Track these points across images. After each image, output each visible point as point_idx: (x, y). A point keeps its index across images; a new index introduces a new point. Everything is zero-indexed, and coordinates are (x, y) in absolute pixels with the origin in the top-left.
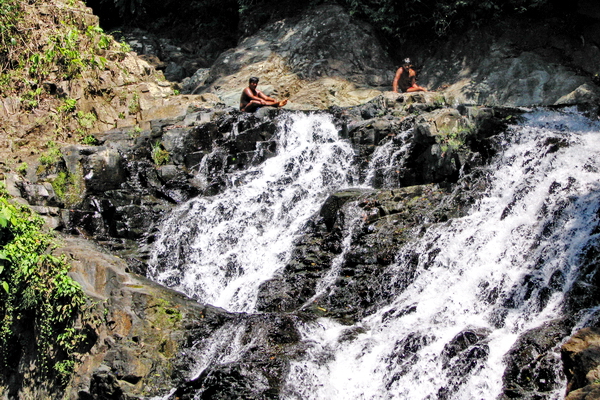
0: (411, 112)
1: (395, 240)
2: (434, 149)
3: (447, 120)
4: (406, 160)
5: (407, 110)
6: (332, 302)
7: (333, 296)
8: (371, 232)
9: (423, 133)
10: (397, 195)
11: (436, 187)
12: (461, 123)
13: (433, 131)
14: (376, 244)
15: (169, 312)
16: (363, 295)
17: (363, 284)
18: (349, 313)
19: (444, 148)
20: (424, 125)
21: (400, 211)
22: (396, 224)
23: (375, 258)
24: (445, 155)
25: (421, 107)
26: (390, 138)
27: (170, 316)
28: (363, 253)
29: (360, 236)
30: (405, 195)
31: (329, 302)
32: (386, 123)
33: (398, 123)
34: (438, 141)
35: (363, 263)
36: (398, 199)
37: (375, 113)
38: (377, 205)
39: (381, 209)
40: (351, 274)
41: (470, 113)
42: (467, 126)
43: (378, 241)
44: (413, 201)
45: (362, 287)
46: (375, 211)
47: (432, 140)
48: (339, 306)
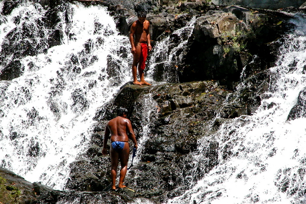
0: (182, 10)
1: (191, 132)
2: (216, 49)
3: (227, 23)
4: (184, 56)
5: (178, 7)
6: (138, 184)
7: (139, 178)
8: (168, 123)
9: (206, 34)
10: (185, 90)
11: (216, 84)
12: (239, 27)
13: (215, 33)
14: (173, 134)
15: (9, 189)
16: (166, 180)
17: (165, 170)
18: (156, 195)
19: (227, 50)
20: (208, 27)
21: (190, 105)
22: (188, 117)
23: (173, 148)
24: (227, 56)
25: (191, 6)
26: (167, 34)
27: (11, 192)
28: (162, 142)
29: (157, 126)
30: (191, 90)
31: (135, 183)
32: (162, 20)
33: (172, 20)
34: (220, 42)
35: (162, 150)
36: (186, 94)
37: (149, 9)
38: (168, 98)
39: (172, 102)
40: (152, 159)
41: (247, 18)
42: (245, 30)
43: (175, 132)
44: (202, 97)
45: (165, 173)
46: (166, 104)
47: (214, 41)
48: (145, 188)
